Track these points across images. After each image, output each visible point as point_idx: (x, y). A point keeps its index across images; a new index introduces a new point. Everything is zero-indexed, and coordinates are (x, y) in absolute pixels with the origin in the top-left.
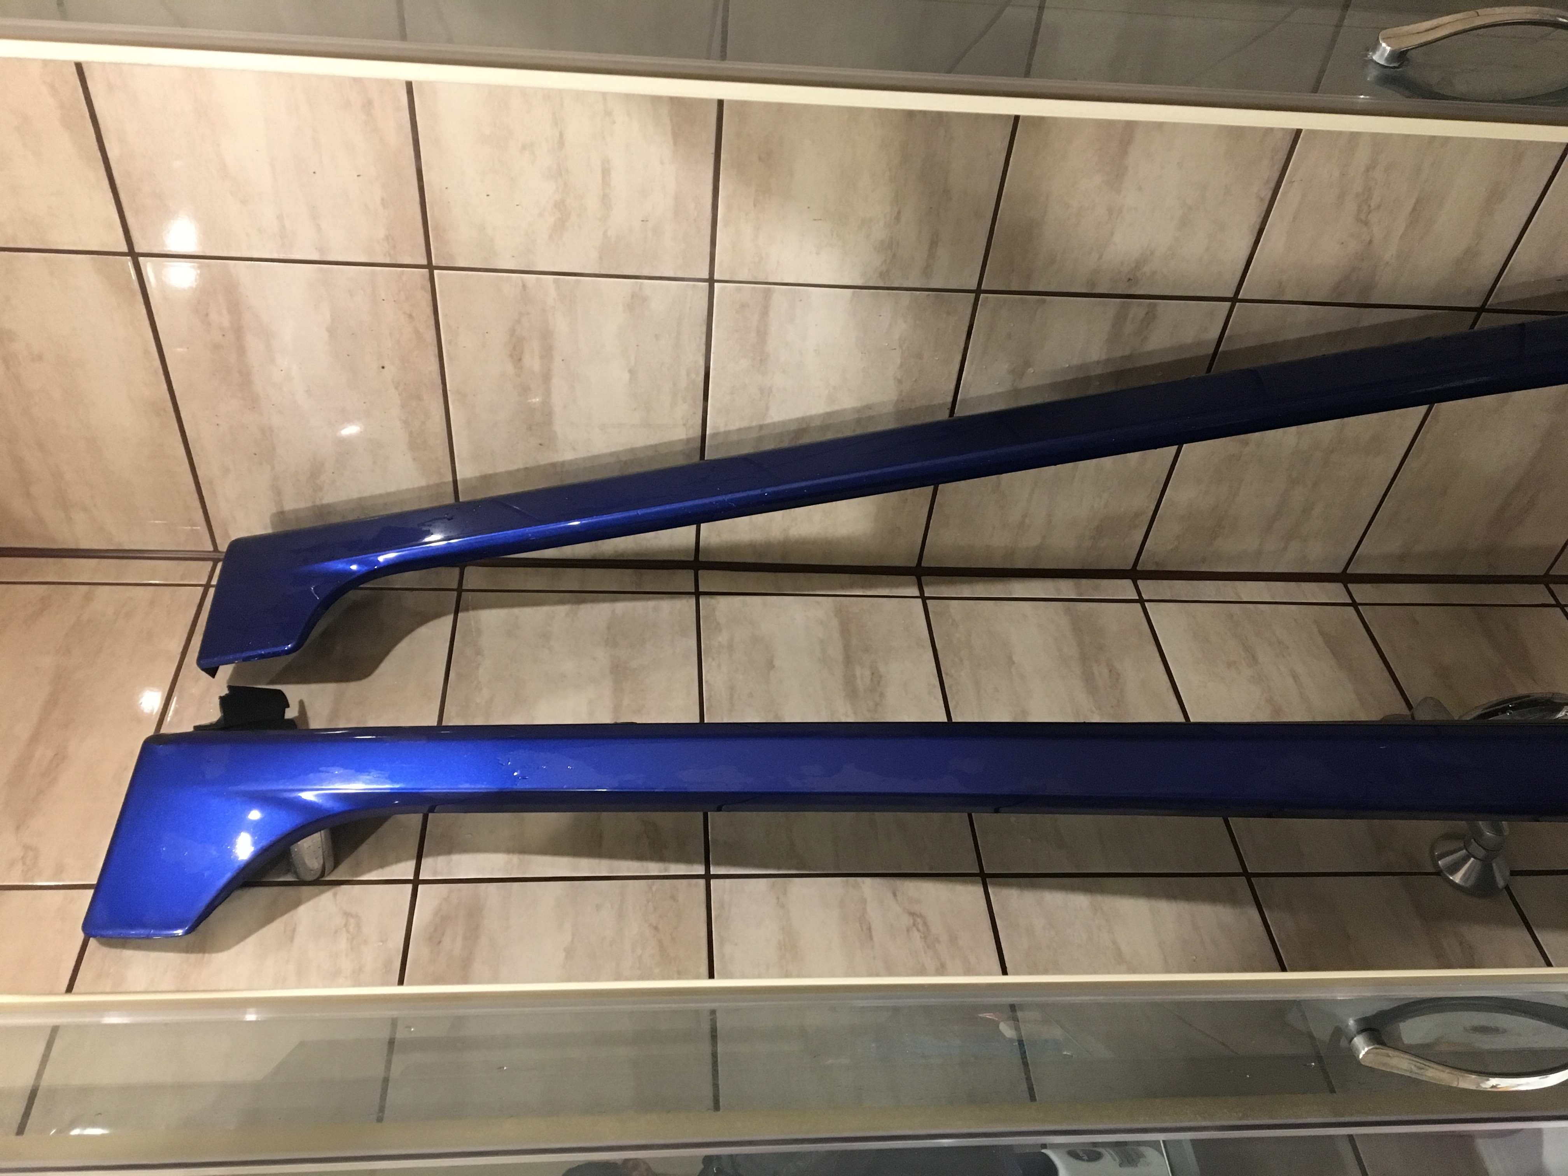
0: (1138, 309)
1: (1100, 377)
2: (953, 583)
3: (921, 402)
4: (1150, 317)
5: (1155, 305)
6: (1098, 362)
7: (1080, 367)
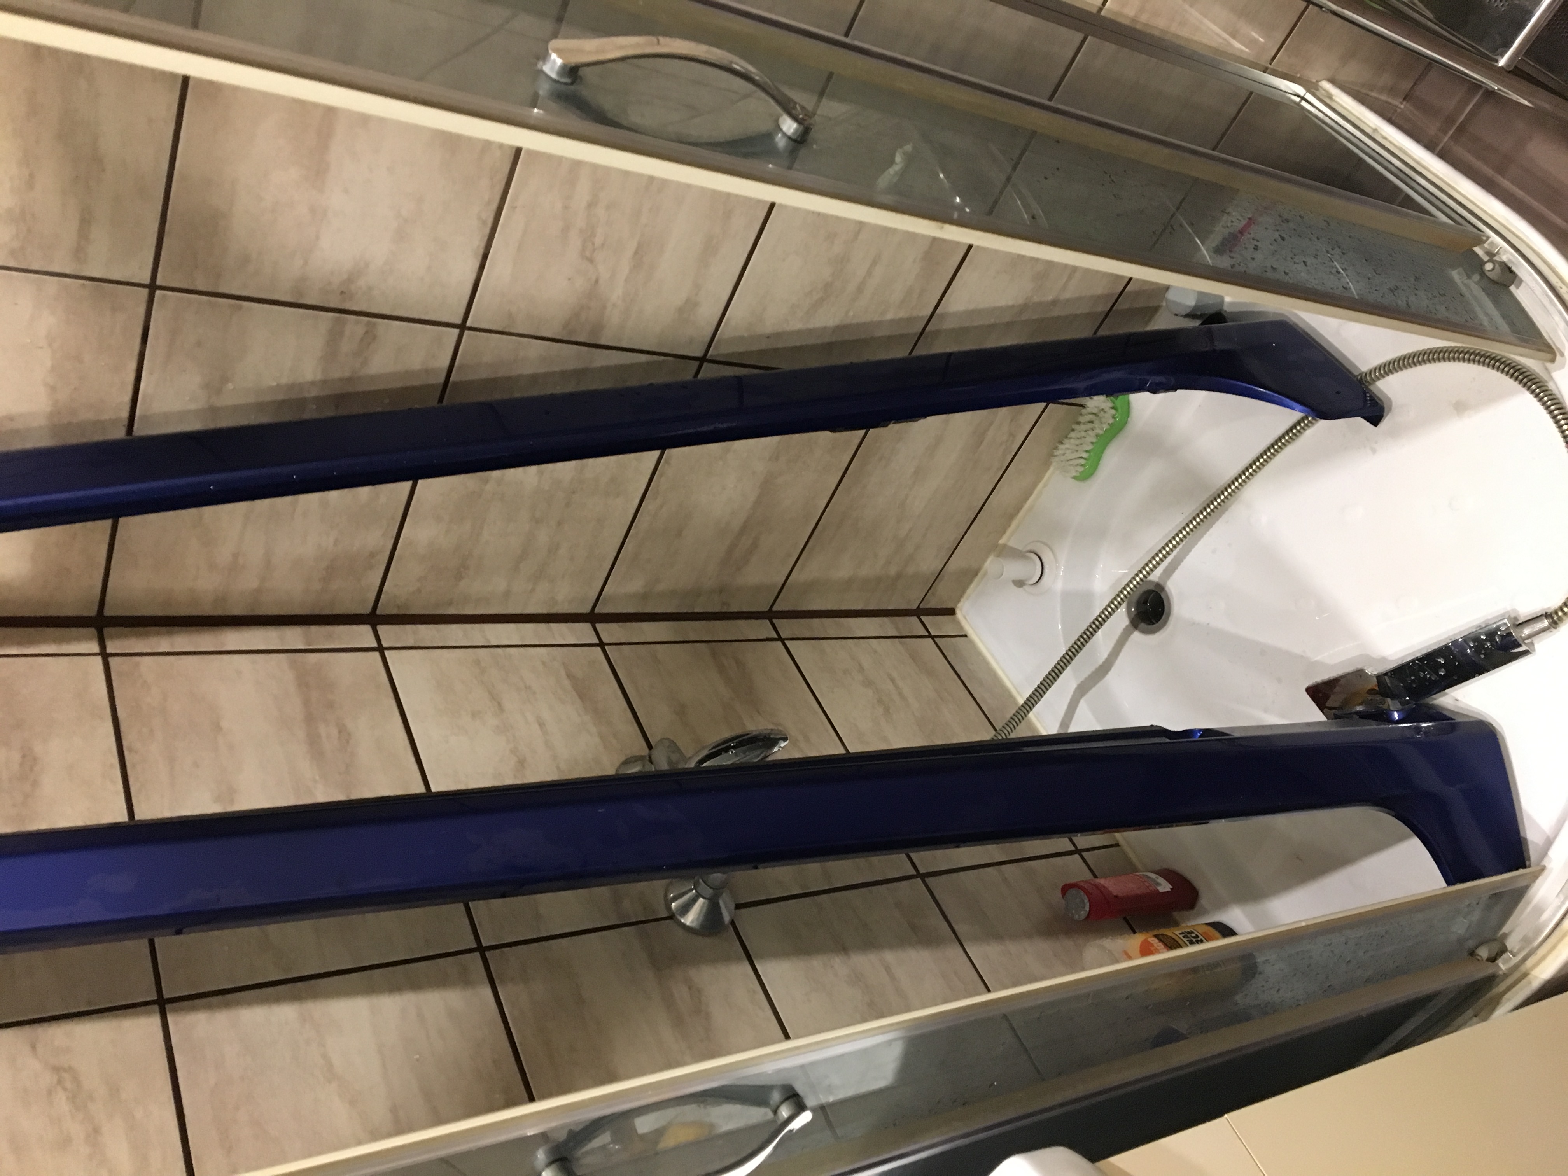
0: (354, 327)
1: (317, 399)
2: (147, 635)
3: (87, 415)
4: (370, 337)
5: (375, 324)
6: (313, 383)
7: (291, 387)
